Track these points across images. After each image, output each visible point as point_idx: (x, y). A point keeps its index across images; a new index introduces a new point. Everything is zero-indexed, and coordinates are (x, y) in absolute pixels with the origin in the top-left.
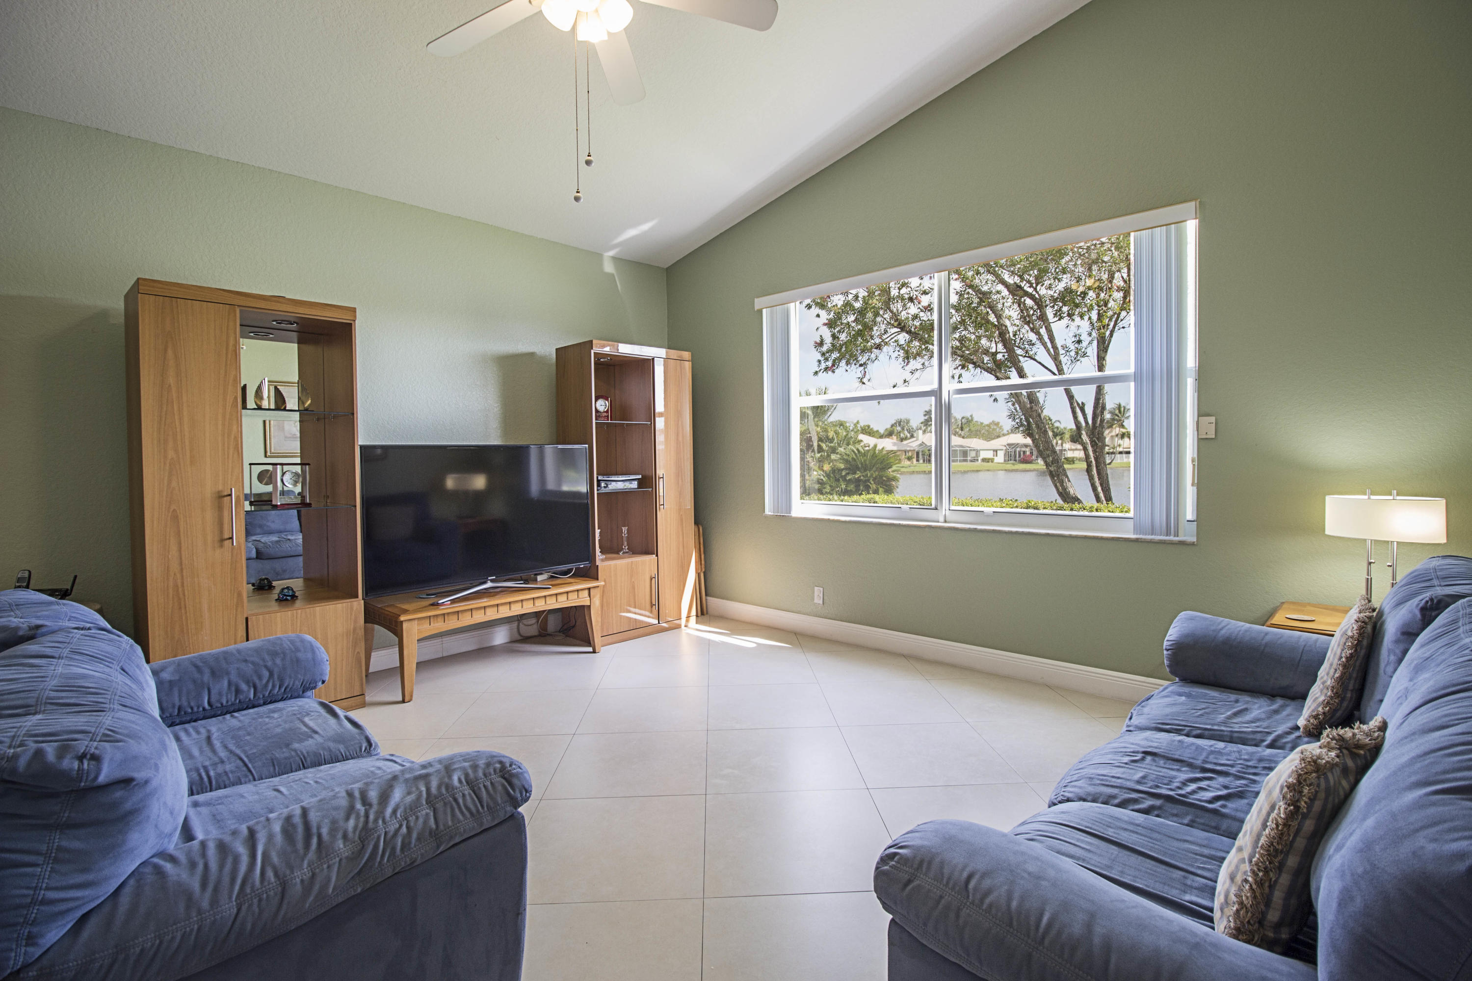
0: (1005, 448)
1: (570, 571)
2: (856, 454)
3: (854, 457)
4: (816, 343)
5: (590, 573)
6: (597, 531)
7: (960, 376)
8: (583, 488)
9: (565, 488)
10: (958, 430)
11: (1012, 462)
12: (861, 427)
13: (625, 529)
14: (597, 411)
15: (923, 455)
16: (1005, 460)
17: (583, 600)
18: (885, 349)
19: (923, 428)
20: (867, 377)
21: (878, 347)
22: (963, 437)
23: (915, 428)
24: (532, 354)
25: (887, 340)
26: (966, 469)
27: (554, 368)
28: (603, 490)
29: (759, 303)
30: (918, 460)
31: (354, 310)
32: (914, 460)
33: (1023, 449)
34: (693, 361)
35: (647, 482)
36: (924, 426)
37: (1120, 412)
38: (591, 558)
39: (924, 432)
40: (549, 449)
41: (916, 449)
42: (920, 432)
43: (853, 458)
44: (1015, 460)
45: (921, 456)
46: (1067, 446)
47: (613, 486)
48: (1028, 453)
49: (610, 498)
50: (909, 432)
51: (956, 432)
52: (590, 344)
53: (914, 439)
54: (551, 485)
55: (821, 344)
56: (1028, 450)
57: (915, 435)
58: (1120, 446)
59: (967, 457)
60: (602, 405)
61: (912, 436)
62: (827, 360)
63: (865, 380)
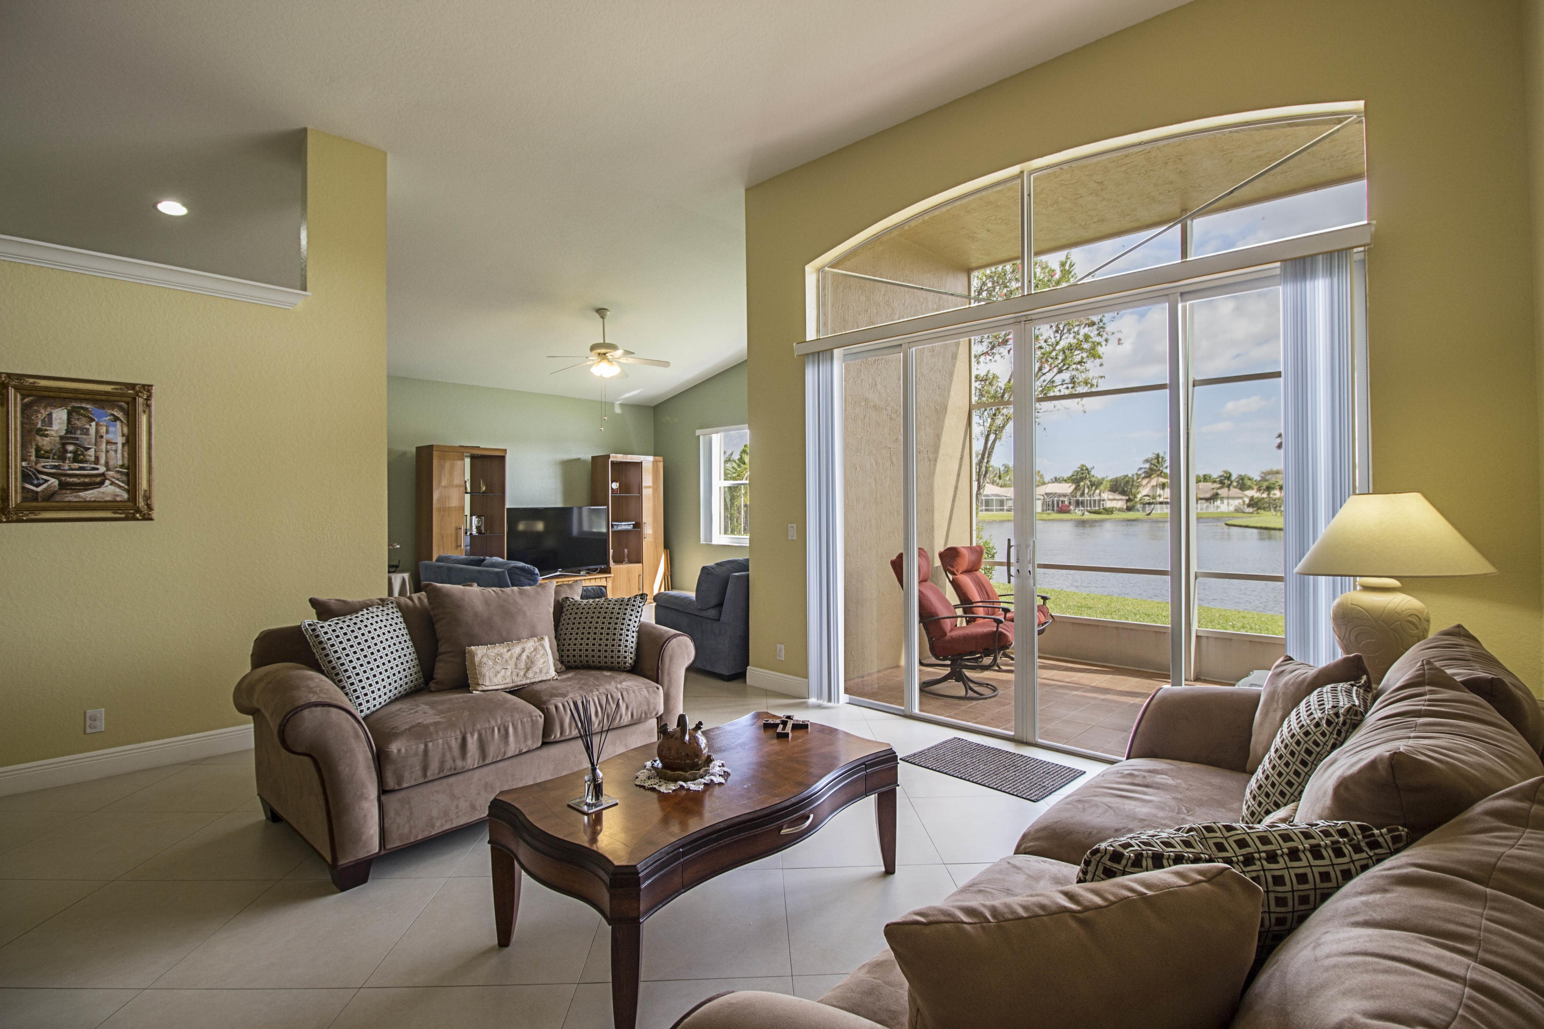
0: (1042, 498)
1: (597, 569)
5: (607, 571)
6: (611, 551)
8: (604, 530)
9: (594, 530)
11: (1050, 511)
13: (626, 551)
14: (612, 488)
16: (1043, 510)
17: (603, 583)
22: (1001, 487)
24: (579, 459)
26: (1002, 519)
27: (590, 466)
28: (615, 528)
29: (698, 432)
31: (505, 451)
33: (1062, 499)
34: (664, 462)
35: (638, 525)
37: (1158, 462)
38: (608, 563)
40: (585, 510)
44: (1053, 510)
46: (1105, 495)
47: (620, 528)
48: (1067, 503)
49: (617, 534)
52: (608, 456)
54: (586, 528)
56: (1066, 500)
58: (1160, 496)
60: (615, 485)
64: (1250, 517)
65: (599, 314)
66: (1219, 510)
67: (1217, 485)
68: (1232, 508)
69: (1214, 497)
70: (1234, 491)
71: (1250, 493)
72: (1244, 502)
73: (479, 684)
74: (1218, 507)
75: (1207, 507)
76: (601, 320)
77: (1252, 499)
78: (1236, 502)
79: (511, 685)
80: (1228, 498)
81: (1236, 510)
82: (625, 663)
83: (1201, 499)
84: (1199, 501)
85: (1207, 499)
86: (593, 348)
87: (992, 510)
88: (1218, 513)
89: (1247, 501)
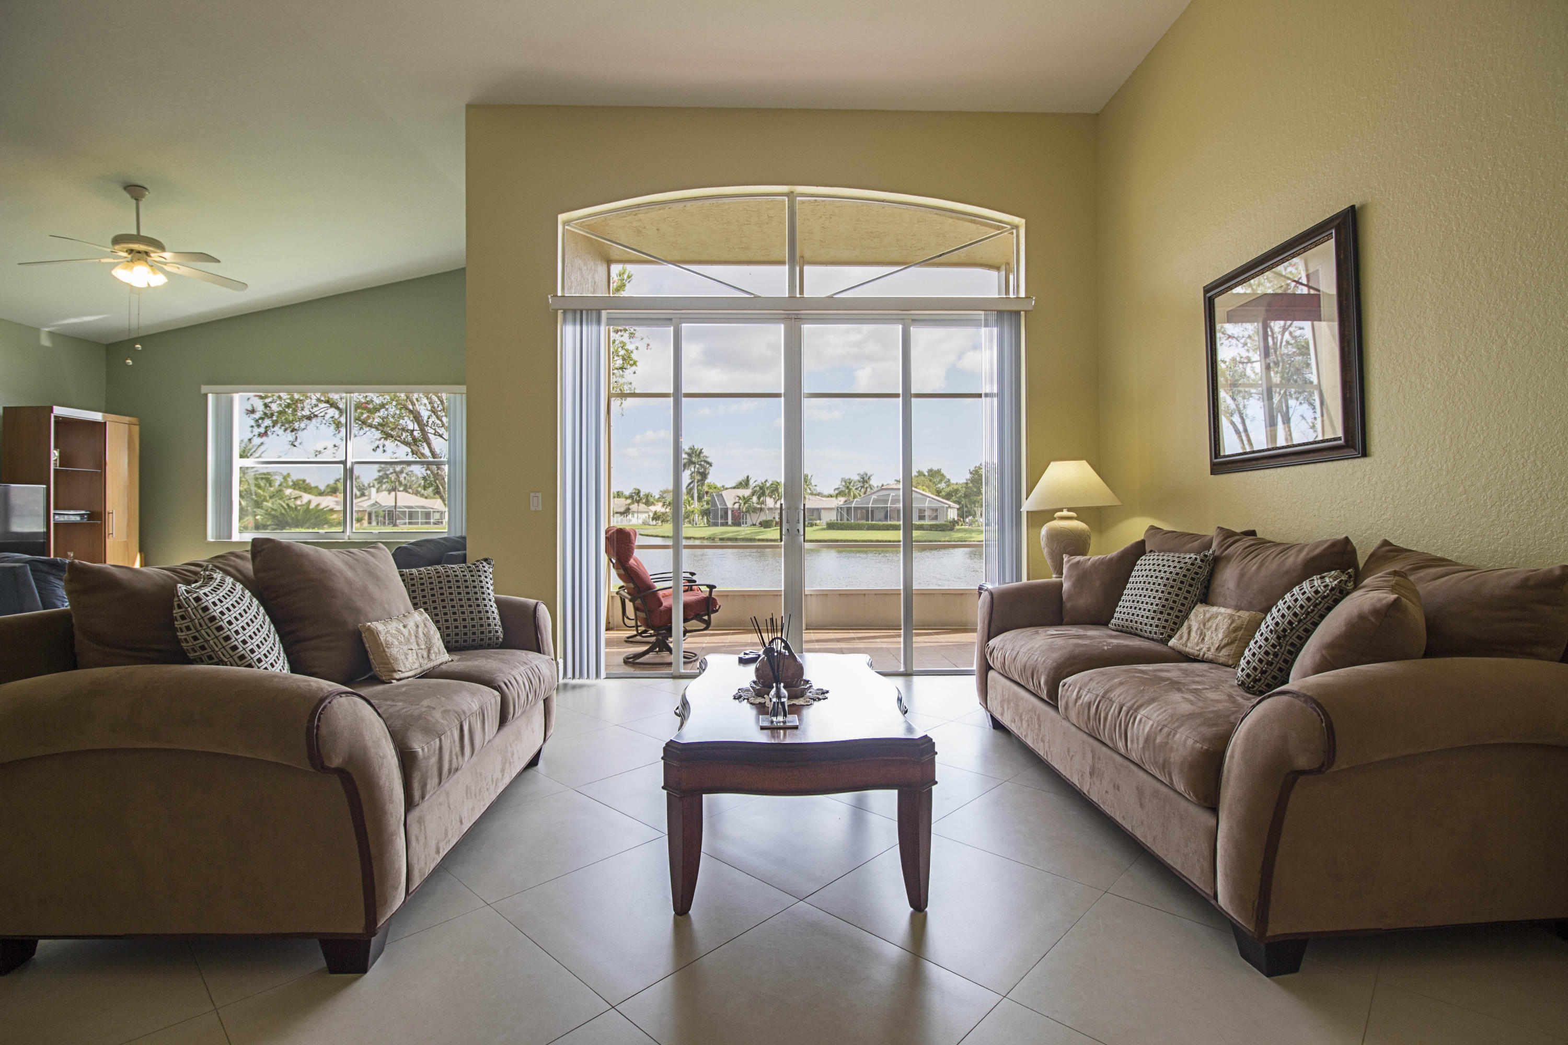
2: (285, 509)
3: (283, 511)
4: (247, 410)
7: (384, 446)
10: (419, 489)
12: (293, 481)
15: (377, 516)
18: (314, 420)
19: (377, 486)
20: (299, 440)
21: (309, 418)
22: (426, 498)
23: (366, 485)
25: (316, 413)
29: (204, 389)
30: (370, 523)
32: (365, 522)
34: (140, 425)
35: (98, 516)
36: (379, 483)
39: (378, 491)
41: (368, 510)
42: (374, 490)
43: (282, 514)
45: (373, 518)
47: (66, 516)
50: (360, 489)
51: (417, 491)
52: (48, 409)
53: (366, 498)
55: (253, 411)
57: (367, 494)
59: (430, 519)
61: (363, 495)
62: (259, 426)
63: (296, 443)
64: (654, 528)
65: (129, 192)
66: (631, 523)
67: (629, 501)
68: (640, 522)
69: (627, 511)
70: (642, 506)
71: (653, 508)
72: (649, 516)
73: (395, 671)
74: (630, 520)
75: (622, 520)
76: (134, 201)
77: (655, 513)
78: (644, 516)
79: (419, 670)
80: (638, 512)
81: (643, 523)
82: (498, 638)
83: (617, 513)
84: (615, 515)
85: (621, 513)
86: (118, 240)
87: (417, 523)
88: (630, 525)
89: (651, 515)
